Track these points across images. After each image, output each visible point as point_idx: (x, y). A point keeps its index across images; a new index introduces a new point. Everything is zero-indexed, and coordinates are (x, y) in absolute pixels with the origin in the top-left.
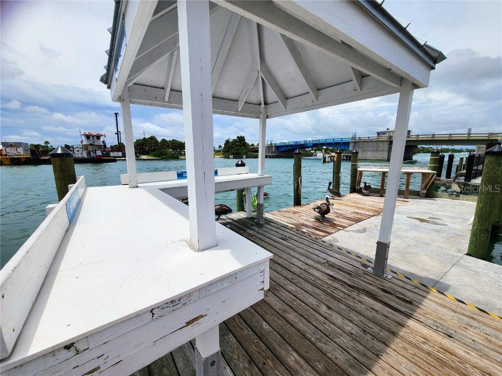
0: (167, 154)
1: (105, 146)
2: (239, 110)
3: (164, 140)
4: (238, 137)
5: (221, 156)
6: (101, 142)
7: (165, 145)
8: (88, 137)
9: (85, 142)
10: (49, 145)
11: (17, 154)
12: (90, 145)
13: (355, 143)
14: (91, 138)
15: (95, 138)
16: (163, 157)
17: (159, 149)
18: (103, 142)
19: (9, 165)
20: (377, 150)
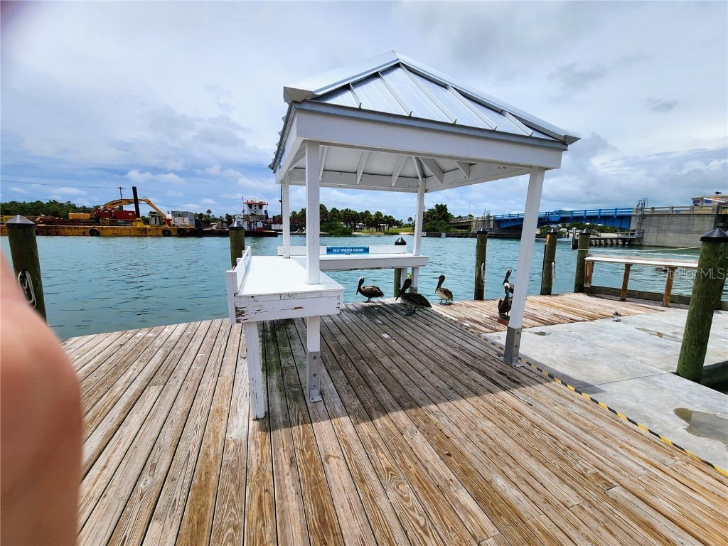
0: (338, 228)
1: (267, 217)
2: (393, 185)
3: (334, 209)
4: (437, 206)
5: (409, 233)
6: (263, 212)
7: (335, 216)
8: (250, 205)
9: (247, 212)
10: (211, 215)
11: (183, 224)
12: (252, 215)
13: (643, 216)
14: (254, 207)
15: (257, 207)
16: (331, 232)
17: (327, 222)
18: (266, 211)
19: (176, 236)
20: (688, 231)
